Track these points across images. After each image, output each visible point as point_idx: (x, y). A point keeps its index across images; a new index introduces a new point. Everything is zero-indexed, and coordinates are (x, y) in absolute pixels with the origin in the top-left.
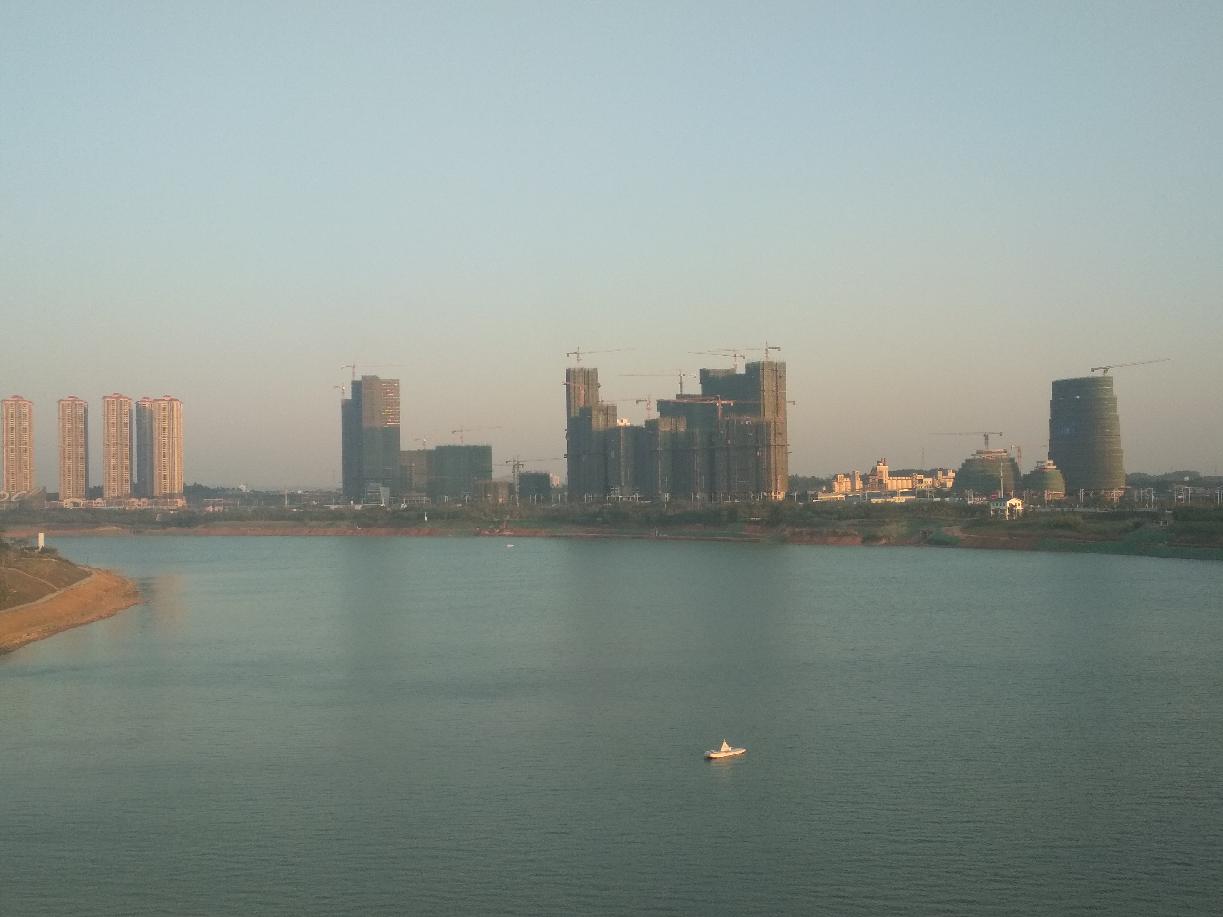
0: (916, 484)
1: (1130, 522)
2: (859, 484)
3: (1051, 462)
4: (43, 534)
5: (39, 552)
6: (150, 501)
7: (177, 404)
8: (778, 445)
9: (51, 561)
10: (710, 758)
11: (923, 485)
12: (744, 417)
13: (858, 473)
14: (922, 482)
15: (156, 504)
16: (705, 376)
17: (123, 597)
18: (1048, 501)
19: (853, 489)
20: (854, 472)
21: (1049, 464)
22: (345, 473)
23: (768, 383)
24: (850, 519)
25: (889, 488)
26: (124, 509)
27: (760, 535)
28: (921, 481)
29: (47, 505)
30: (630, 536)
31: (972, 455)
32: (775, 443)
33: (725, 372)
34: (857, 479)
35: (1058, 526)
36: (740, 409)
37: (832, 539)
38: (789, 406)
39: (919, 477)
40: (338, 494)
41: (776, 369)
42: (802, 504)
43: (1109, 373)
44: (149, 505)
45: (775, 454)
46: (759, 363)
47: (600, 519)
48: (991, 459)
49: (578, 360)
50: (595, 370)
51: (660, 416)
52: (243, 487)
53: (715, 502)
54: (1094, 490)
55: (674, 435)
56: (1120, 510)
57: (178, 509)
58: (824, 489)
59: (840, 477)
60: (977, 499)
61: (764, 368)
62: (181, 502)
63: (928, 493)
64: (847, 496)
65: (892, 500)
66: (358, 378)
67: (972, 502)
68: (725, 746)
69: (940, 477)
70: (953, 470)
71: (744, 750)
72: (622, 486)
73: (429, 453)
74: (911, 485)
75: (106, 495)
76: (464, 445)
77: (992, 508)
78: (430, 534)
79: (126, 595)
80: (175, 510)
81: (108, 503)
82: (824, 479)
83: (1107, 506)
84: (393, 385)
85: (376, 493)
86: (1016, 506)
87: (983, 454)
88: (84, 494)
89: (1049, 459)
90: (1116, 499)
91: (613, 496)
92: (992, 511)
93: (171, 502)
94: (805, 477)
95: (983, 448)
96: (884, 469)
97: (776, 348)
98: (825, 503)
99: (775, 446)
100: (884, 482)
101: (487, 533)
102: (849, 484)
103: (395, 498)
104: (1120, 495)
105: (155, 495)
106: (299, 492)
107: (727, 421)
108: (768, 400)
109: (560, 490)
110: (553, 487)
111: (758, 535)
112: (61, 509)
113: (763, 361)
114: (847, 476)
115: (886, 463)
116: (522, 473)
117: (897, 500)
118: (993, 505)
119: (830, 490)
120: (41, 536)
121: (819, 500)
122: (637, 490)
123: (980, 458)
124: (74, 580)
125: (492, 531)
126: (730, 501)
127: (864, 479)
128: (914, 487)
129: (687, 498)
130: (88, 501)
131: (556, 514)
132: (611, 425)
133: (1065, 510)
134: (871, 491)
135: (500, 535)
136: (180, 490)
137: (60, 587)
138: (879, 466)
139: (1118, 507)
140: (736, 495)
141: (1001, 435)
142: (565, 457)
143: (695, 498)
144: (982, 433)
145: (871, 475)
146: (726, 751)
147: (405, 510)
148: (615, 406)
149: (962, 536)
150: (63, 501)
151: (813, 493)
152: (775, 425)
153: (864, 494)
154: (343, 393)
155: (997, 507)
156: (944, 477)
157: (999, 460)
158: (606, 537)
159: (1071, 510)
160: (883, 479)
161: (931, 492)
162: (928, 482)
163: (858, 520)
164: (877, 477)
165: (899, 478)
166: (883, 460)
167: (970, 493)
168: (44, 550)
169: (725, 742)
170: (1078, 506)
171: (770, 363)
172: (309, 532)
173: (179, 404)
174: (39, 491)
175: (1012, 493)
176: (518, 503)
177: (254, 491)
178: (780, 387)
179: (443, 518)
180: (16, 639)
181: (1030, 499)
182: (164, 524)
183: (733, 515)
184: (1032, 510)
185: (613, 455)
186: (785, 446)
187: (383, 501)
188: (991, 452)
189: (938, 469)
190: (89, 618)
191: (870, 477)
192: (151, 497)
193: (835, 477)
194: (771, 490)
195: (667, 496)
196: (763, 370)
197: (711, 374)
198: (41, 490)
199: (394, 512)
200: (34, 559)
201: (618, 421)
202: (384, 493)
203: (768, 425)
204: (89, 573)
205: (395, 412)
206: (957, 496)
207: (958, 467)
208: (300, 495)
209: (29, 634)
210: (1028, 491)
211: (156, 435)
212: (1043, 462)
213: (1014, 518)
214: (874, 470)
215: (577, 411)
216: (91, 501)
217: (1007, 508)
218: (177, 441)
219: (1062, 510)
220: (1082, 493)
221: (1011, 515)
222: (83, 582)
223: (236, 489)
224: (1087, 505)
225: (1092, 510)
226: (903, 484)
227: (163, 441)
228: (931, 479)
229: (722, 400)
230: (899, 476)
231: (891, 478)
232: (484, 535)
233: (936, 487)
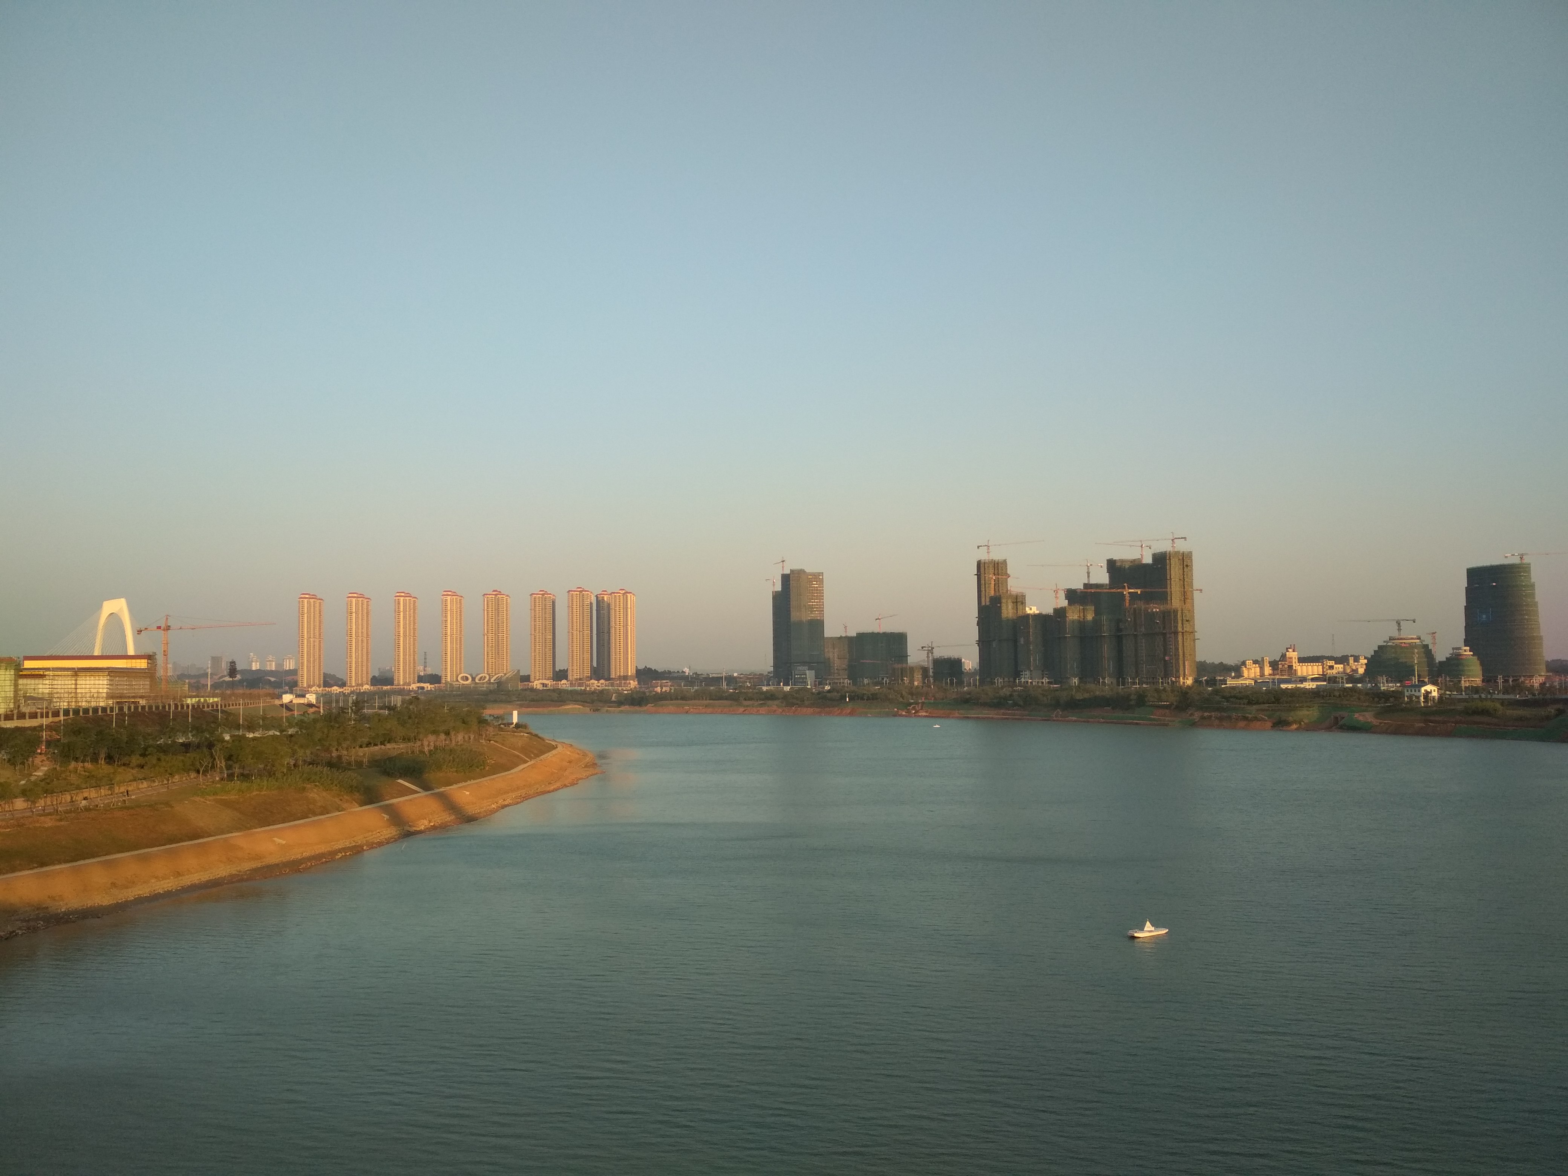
0: (1327, 670)
1: (1552, 710)
2: (1268, 670)
3: (1468, 648)
4: (517, 711)
5: (513, 727)
6: (607, 682)
7: (631, 596)
8: (1186, 632)
9: (524, 735)
10: (1134, 938)
11: (1334, 671)
12: (1151, 605)
13: (1267, 660)
14: (1333, 669)
15: (612, 685)
16: (1112, 565)
17: (583, 768)
18: (1465, 687)
19: (1262, 674)
20: (1263, 659)
21: (1465, 651)
22: (776, 658)
23: (1175, 572)
24: (1260, 704)
25: (1299, 674)
26: (585, 690)
27: (1170, 719)
28: (1331, 667)
29: (520, 686)
30: (1040, 718)
31: (1384, 642)
32: (1183, 629)
33: (1132, 562)
34: (1266, 665)
35: (1477, 712)
36: (1148, 597)
37: (1242, 724)
38: (1196, 594)
39: (1330, 663)
40: (769, 677)
41: (1183, 558)
42: (1210, 689)
43: (1526, 560)
44: (606, 686)
45: (1183, 641)
46: (1165, 553)
47: (1011, 702)
48: (1405, 645)
49: (988, 552)
50: (1005, 562)
51: (1068, 604)
52: (687, 670)
53: (1123, 687)
54: (1513, 677)
55: (1082, 625)
56: (1541, 696)
57: (631, 689)
58: (1233, 674)
59: (1248, 663)
60: (1390, 685)
61: (1171, 558)
62: (633, 684)
63: (1339, 678)
64: (1256, 682)
65: (1302, 686)
66: (788, 572)
67: (1386, 688)
68: (1148, 926)
69: (1352, 664)
70: (1364, 656)
71: (1167, 930)
72: (1031, 671)
73: (850, 639)
74: (1322, 671)
75: (570, 677)
76: (881, 632)
77: (1406, 694)
78: (852, 714)
79: (586, 766)
80: (629, 690)
81: (571, 684)
82: (1233, 665)
83: (1527, 693)
84: (817, 577)
85: (803, 676)
86: (1431, 692)
87: (1396, 641)
88: (552, 676)
89: (1465, 646)
90: (1536, 685)
91: (1023, 680)
92: (1406, 698)
93: (625, 683)
94: (1213, 663)
95: (1395, 634)
96: (1293, 655)
97: (1182, 538)
98: (1233, 688)
99: (1183, 633)
100: (1294, 668)
101: (904, 713)
102: (1258, 669)
103: (820, 680)
104: (1541, 682)
105: (611, 677)
106: (735, 675)
107: (1135, 609)
108: (1175, 588)
109: (972, 674)
110: (965, 671)
111: (1167, 719)
112: (533, 690)
113: (1170, 551)
114: (1255, 662)
115: (1296, 650)
116: (935, 657)
117: (1307, 685)
118: (1408, 691)
119: (1239, 675)
120: (515, 713)
121: (1228, 686)
122: (1046, 674)
123: (1393, 644)
124: (543, 753)
125: (908, 712)
126: (1138, 686)
127: (1274, 665)
128: (1325, 673)
129: (1096, 682)
130: (555, 682)
131: (968, 696)
132: (1020, 613)
133: (1483, 696)
134: (1281, 677)
135: (916, 715)
136: (632, 672)
137: (531, 758)
138: (1289, 652)
139: (1539, 694)
140: (1145, 680)
141: (1414, 622)
142: (976, 643)
143: (1104, 683)
144: (1394, 620)
145: (1280, 661)
146: (1148, 931)
147: (829, 691)
148: (1024, 594)
149: (1375, 722)
150: (533, 682)
151: (1222, 678)
152: (1182, 613)
153: (1274, 679)
154: (774, 585)
155: (1412, 693)
156: (1356, 663)
157: (1412, 646)
158: (1016, 719)
159: (1489, 696)
160: (1293, 666)
161: (1342, 678)
162: (1339, 668)
163: (1268, 705)
164: (1286, 663)
165: (1309, 664)
166: (1293, 646)
167: (1383, 679)
168: (518, 726)
169: (1148, 922)
170: (1496, 692)
171: (1177, 553)
172: (744, 711)
173: (632, 596)
174: (514, 674)
175: (1426, 680)
176: (932, 686)
177: (696, 673)
178: (1187, 575)
179: (862, 699)
180: (494, 804)
181: (1446, 685)
182: (619, 703)
183: (1141, 700)
184: (1447, 696)
185: (1022, 641)
186: (1192, 632)
187: (809, 683)
188: (1404, 639)
189: (1350, 655)
190: (555, 787)
191: (1280, 663)
192: (608, 679)
193: (1244, 663)
194: (1179, 675)
195: (1076, 681)
196: (1170, 559)
197: (1118, 564)
198: (516, 672)
199: (819, 693)
200: (509, 733)
201: (1027, 609)
202: (810, 675)
203: (1175, 612)
204: (555, 746)
205: (820, 602)
206: (1370, 682)
207: (1370, 653)
208: (736, 678)
209: (504, 800)
210: (1444, 678)
211: (612, 624)
212: (1459, 649)
213: (1430, 704)
214: (1284, 656)
215: (988, 600)
216: (557, 682)
217: (1422, 694)
218: (631, 629)
219: (1480, 696)
220: (1500, 680)
221: (1425, 702)
222: (550, 754)
223: (680, 672)
224: (1506, 691)
225: (1511, 697)
226: (1314, 670)
227: (618, 629)
228: (1342, 666)
229: (1129, 588)
230: (1312, 662)
231: (1301, 664)
232: (901, 716)
233: (1347, 674)
